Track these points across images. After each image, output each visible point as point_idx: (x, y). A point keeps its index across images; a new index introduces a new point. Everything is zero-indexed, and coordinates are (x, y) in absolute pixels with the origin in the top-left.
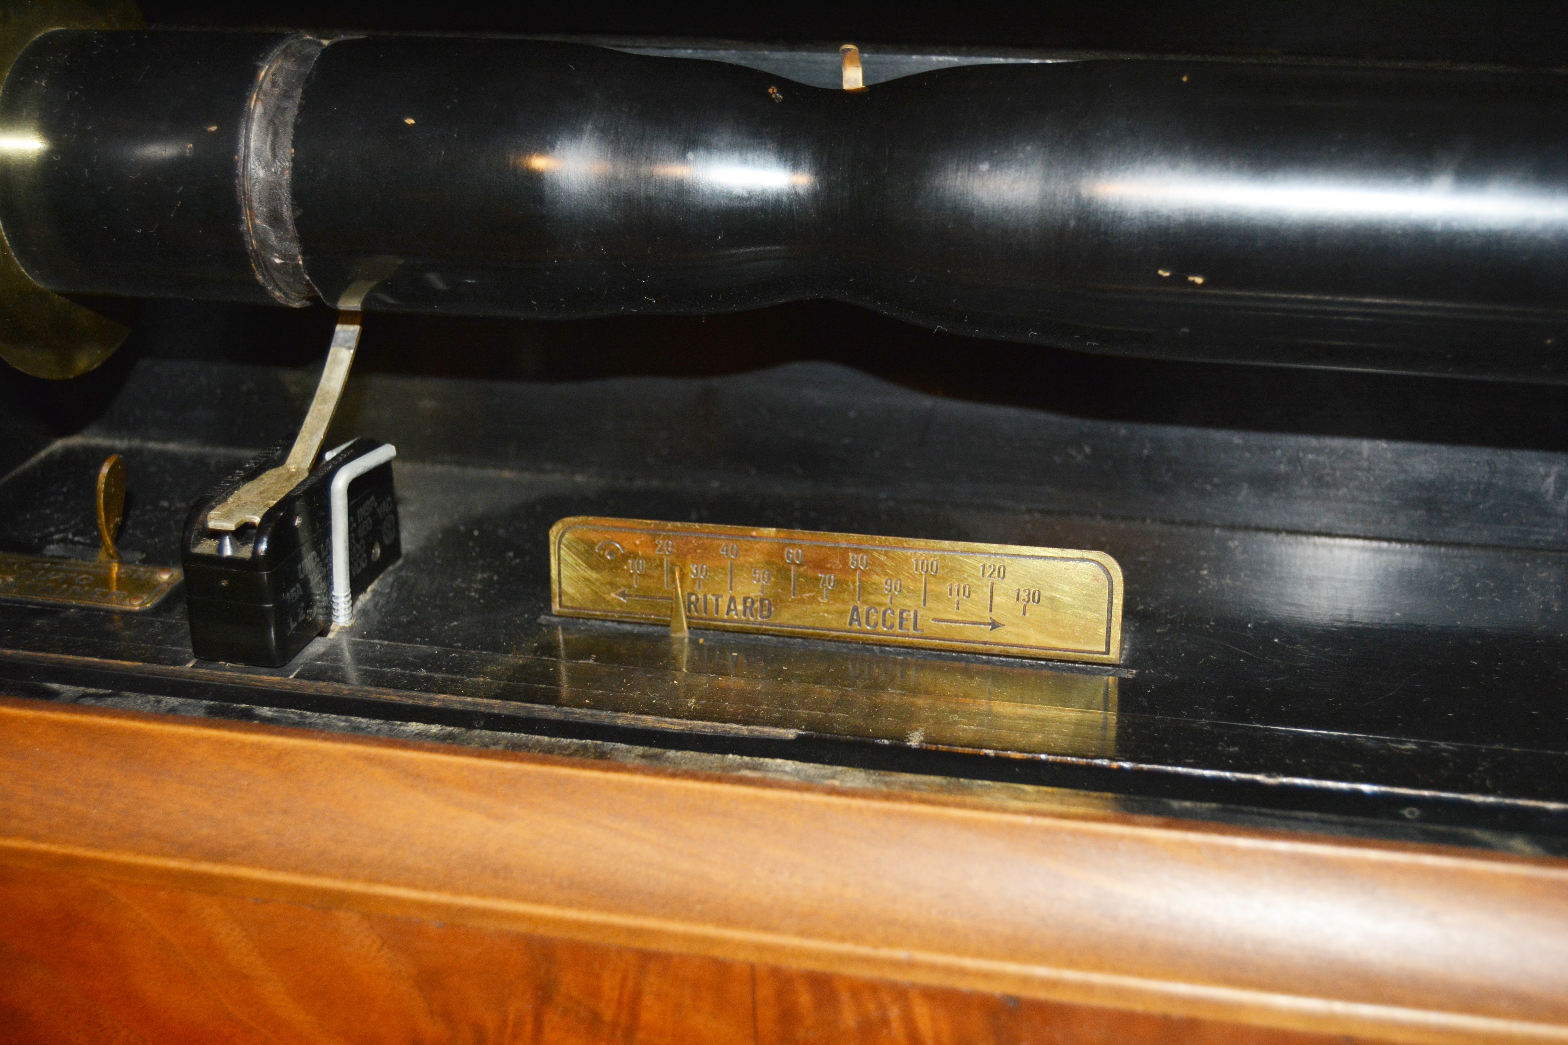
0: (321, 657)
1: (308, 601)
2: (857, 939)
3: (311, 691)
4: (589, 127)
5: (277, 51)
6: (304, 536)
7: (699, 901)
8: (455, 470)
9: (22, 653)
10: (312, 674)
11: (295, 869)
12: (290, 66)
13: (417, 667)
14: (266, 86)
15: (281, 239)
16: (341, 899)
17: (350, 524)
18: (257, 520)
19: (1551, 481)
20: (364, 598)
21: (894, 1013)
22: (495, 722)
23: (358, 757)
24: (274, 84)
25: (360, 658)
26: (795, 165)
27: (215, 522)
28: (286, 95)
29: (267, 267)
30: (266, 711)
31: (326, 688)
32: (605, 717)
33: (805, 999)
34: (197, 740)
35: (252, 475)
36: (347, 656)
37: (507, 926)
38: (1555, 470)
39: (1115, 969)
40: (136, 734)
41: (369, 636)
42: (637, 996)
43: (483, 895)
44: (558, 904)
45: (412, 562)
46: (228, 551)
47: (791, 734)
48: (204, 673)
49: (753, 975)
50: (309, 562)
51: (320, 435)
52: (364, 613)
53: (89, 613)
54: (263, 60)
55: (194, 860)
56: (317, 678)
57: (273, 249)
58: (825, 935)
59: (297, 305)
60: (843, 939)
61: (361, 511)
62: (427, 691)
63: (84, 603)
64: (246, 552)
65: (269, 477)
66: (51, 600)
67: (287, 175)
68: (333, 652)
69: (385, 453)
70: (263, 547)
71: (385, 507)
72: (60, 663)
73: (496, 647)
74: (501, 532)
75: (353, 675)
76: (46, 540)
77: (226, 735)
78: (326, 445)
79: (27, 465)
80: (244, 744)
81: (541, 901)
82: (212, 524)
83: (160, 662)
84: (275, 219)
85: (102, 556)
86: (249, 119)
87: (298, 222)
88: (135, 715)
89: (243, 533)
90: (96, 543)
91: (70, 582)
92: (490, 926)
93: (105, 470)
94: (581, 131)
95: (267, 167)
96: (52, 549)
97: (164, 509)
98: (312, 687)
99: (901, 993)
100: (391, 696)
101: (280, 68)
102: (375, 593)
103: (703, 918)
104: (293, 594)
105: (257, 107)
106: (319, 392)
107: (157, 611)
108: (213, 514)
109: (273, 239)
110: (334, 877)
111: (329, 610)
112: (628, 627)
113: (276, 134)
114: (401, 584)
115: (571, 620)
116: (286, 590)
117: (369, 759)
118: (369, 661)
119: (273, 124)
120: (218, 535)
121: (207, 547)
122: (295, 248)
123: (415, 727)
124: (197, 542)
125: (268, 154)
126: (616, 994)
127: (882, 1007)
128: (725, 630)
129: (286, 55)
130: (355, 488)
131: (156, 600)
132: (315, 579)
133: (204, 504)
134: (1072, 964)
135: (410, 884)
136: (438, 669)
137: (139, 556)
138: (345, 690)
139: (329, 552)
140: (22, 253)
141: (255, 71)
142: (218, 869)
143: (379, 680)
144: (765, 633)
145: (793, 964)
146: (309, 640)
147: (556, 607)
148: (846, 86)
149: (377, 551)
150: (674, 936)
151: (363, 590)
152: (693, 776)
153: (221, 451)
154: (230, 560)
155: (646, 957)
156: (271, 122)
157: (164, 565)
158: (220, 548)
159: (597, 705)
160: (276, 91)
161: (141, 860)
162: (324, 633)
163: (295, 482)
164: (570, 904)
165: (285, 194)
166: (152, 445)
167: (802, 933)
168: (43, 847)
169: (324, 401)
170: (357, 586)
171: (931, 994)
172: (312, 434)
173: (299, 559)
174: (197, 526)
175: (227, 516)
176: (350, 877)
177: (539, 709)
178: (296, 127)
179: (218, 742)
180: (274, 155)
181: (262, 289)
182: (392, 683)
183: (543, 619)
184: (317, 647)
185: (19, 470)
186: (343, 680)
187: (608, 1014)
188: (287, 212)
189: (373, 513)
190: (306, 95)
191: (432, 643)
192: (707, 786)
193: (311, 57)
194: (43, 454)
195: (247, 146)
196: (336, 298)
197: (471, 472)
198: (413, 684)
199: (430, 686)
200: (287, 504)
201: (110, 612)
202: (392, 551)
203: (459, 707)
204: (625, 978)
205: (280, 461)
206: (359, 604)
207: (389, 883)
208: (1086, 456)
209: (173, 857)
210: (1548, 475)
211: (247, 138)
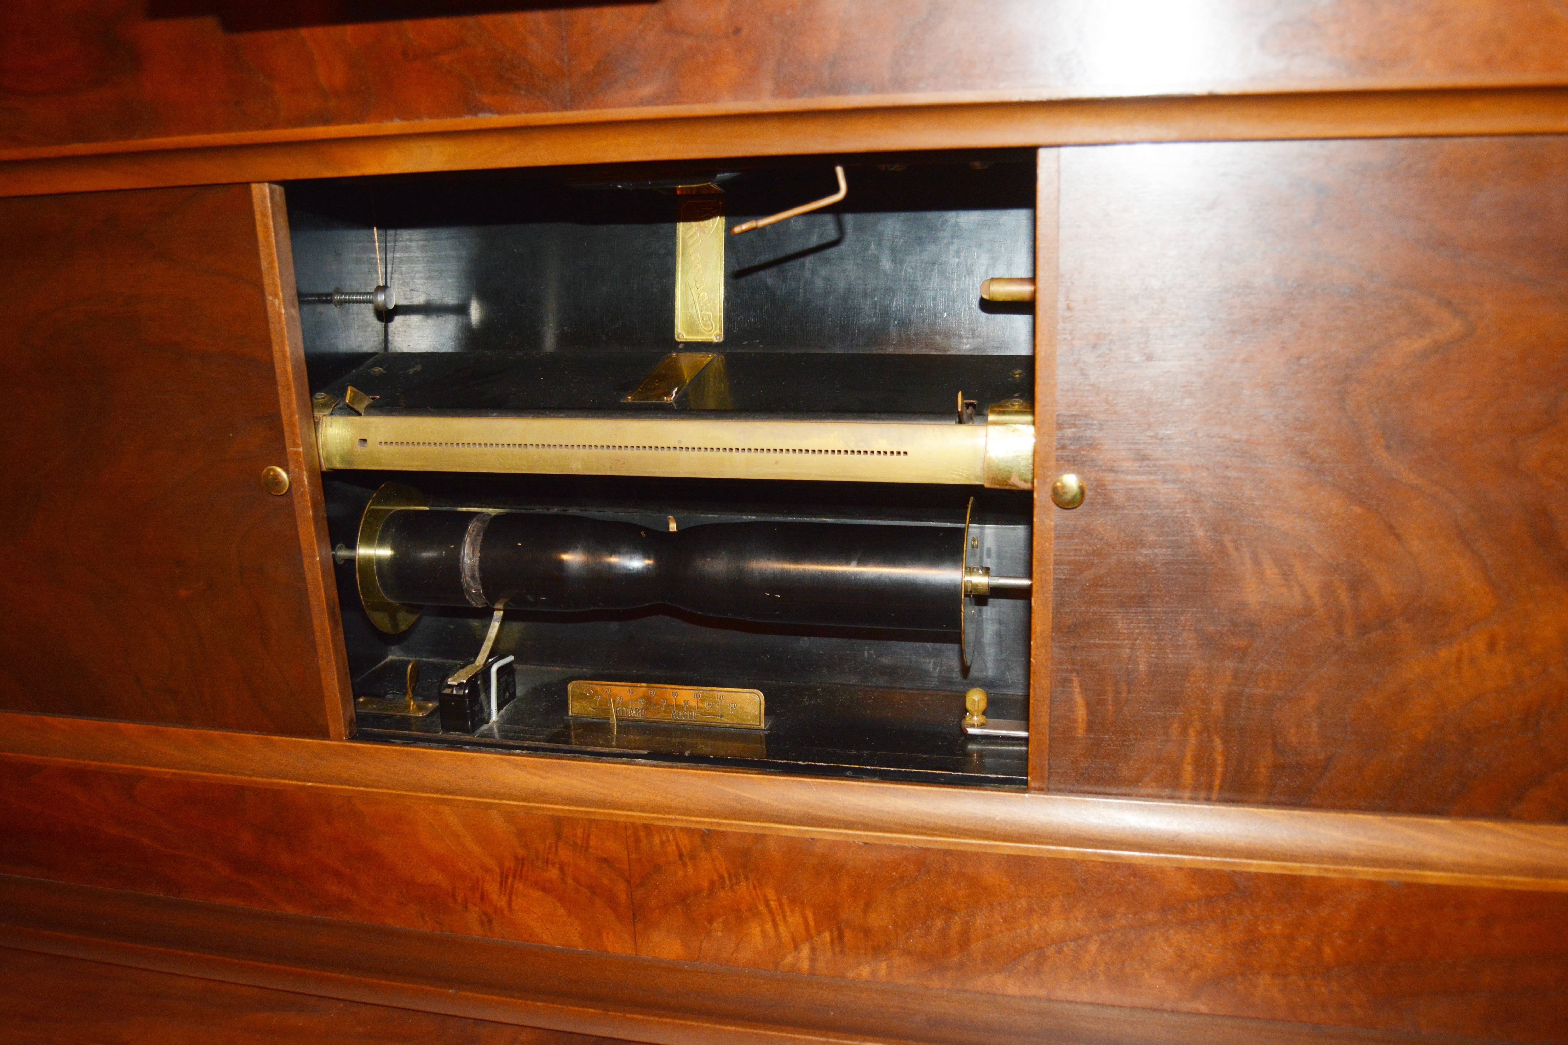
0: (486, 730)
1: (482, 710)
2: (658, 813)
3: (482, 741)
4: (579, 546)
5: (475, 519)
6: (481, 687)
7: (609, 803)
8: (538, 668)
9: (381, 730)
10: (483, 735)
11: (476, 796)
12: (479, 524)
13: (520, 733)
14: (471, 531)
15: (475, 584)
16: (490, 806)
17: (497, 684)
18: (465, 681)
19: (931, 665)
20: (502, 711)
21: (671, 837)
22: (545, 750)
23: (498, 759)
24: (473, 531)
25: (500, 730)
26: (649, 559)
27: (450, 682)
28: (477, 535)
29: (470, 594)
30: (467, 747)
31: (488, 740)
32: (583, 748)
33: (642, 834)
34: (443, 755)
35: (463, 667)
36: (496, 730)
37: (546, 813)
38: (932, 661)
39: (739, 819)
40: (423, 753)
41: (504, 723)
42: (588, 836)
43: (538, 803)
44: (563, 804)
45: (520, 700)
46: (455, 692)
47: (646, 752)
48: (445, 736)
49: (626, 827)
50: (483, 697)
51: (487, 653)
52: (502, 716)
53: (404, 717)
54: (470, 522)
55: (442, 794)
56: (484, 737)
57: (472, 587)
58: (649, 812)
59: (480, 606)
60: (653, 813)
61: (502, 680)
62: (523, 740)
63: (402, 714)
64: (461, 693)
65: (469, 667)
66: (390, 713)
67: (477, 562)
68: (491, 729)
69: (510, 659)
70: (467, 691)
71: (510, 679)
72: (395, 733)
73: (548, 727)
74: (553, 689)
75: (497, 736)
76: (387, 693)
77: (454, 753)
78: (489, 657)
79: (377, 667)
80: (459, 755)
81: (557, 804)
82: (449, 683)
83: (430, 732)
84: (473, 577)
85: (407, 698)
86: (465, 543)
87: (481, 578)
88: (422, 747)
89: (460, 685)
90: (405, 694)
91: (396, 707)
92: (540, 812)
93: (410, 666)
94: (577, 548)
95: (471, 559)
96: (389, 696)
97: (429, 682)
98: (482, 740)
99: (673, 830)
100: (511, 742)
101: (476, 525)
102: (506, 710)
103: (610, 808)
104: (477, 708)
105: (468, 539)
106: (487, 637)
107: (428, 716)
108: (450, 679)
109: (472, 584)
110: (489, 798)
111: (489, 714)
112: (595, 720)
113: (474, 548)
114: (515, 706)
115: (575, 718)
116: (475, 706)
117: (502, 760)
118: (503, 731)
119: (473, 544)
120: (451, 686)
121: (447, 691)
122: (480, 587)
123: (518, 751)
124: (444, 689)
125: (471, 556)
126: (581, 835)
127: (667, 836)
128: (629, 720)
129: (478, 520)
130: (499, 671)
131: (428, 713)
132: (484, 703)
133: (446, 676)
134: (726, 818)
135: (515, 800)
136: (527, 734)
137: (420, 698)
138: (494, 741)
139: (490, 694)
140: (384, 589)
141: (468, 526)
142: (450, 797)
143: (506, 737)
144: (643, 721)
145: (637, 821)
146: (482, 725)
147: (570, 713)
148: (670, 530)
149: (507, 694)
150: (599, 813)
151: (502, 709)
152: (609, 763)
153: (450, 661)
154: (455, 695)
155: (591, 821)
156: (472, 544)
157: (430, 701)
158: (452, 691)
159: (581, 744)
160: (474, 533)
161: (424, 795)
162: (488, 722)
163: (478, 669)
164: (567, 805)
165: (477, 569)
166: (424, 659)
167: (641, 811)
168: (390, 791)
169: (489, 641)
170: (500, 707)
171: (681, 829)
172: (484, 652)
173: (479, 695)
174: (444, 684)
175: (454, 680)
176: (494, 798)
177: (561, 746)
178: (481, 546)
179: (450, 755)
180: (473, 555)
181: (468, 602)
182: (511, 738)
183: (566, 718)
184: (485, 727)
185: (374, 669)
186: (494, 737)
187: (579, 843)
188: (477, 575)
189: (506, 681)
190: (484, 535)
191: (526, 726)
192: (612, 765)
193: (487, 521)
194: (383, 663)
195: (464, 553)
196: (494, 605)
197: (544, 668)
198: (518, 738)
199: (524, 739)
200: (475, 676)
201: (410, 716)
202: (513, 695)
203: (533, 746)
204: (584, 830)
205: (473, 662)
206: (500, 713)
207: (507, 799)
208: (768, 659)
209: (435, 793)
210: (930, 663)
211: (464, 550)
